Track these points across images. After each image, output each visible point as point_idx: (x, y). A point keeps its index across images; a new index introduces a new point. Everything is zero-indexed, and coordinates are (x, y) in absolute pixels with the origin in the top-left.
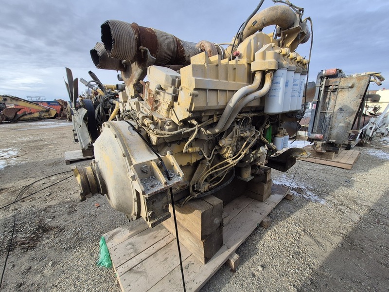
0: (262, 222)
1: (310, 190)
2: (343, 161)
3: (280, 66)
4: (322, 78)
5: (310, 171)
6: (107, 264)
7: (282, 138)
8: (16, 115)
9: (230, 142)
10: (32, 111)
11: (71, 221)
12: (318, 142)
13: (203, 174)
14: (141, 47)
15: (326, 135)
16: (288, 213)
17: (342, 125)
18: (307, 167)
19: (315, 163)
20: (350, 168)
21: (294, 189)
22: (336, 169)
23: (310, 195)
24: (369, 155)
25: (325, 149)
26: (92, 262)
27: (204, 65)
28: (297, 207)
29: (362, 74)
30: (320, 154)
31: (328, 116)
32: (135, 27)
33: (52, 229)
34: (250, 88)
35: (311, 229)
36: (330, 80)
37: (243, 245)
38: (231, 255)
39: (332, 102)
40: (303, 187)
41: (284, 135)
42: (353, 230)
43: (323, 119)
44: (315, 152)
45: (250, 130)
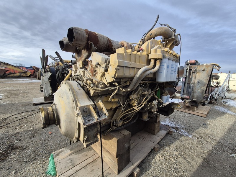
0: (154, 148)
1: (183, 129)
2: (201, 112)
3: (164, 57)
4: (187, 65)
5: (183, 117)
6: (52, 173)
7: (166, 96)
8: (5, 73)
9: (136, 97)
10: (15, 72)
11: (32, 143)
12: (187, 100)
13: (119, 115)
14: (89, 42)
15: (191, 96)
16: (170, 142)
17: (199, 91)
18: (181, 115)
19: (186, 113)
20: (205, 116)
21: (173, 128)
22: (197, 116)
23: (183, 132)
24: (216, 109)
25: (191, 104)
26: (42, 172)
27: (123, 54)
28: (176, 139)
29: (209, 64)
30: (188, 107)
31: (191, 85)
32: (86, 31)
33: (18, 148)
34: (148, 67)
35: (184, 153)
36: (192, 66)
37: (142, 162)
38: (135, 169)
39: (193, 78)
40: (179, 127)
41: (167, 95)
42: (209, 154)
43: (189, 87)
44: (185, 106)
45: (148, 91)
